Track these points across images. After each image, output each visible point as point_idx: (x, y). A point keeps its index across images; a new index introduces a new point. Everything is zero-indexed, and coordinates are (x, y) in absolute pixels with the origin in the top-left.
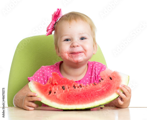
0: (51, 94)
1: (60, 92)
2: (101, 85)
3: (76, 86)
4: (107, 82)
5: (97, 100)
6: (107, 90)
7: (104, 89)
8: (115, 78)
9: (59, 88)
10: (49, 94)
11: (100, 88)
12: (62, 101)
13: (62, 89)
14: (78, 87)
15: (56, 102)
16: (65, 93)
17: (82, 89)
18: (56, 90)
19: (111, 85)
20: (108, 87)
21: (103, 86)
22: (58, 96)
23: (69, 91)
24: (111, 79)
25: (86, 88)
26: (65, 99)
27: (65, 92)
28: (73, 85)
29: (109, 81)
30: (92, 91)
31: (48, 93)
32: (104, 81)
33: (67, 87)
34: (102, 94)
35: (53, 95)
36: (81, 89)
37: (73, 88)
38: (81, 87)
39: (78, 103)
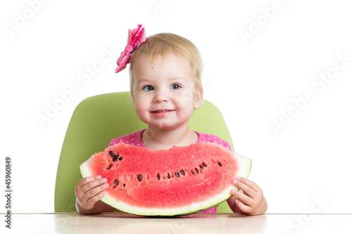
0: (118, 186)
1: (134, 185)
2: (204, 176)
3: (161, 175)
4: (214, 170)
5: (196, 201)
6: (212, 184)
7: (208, 181)
8: (227, 163)
9: (132, 176)
10: (114, 187)
11: (201, 181)
12: (135, 200)
13: (137, 179)
14: (165, 178)
15: (126, 202)
16: (141, 188)
17: (171, 182)
18: (126, 180)
19: (220, 175)
20: (214, 178)
21: (206, 178)
22: (130, 191)
23: (149, 183)
24: (220, 164)
25: (178, 180)
26: (140, 197)
27: (141, 185)
28: (156, 173)
29: (216, 168)
30: (188, 185)
31: (113, 185)
32: (207, 168)
33: (145, 175)
34: (204, 190)
35: (122, 190)
36: (168, 180)
37: (156, 179)
38: (169, 177)
39: (164, 205)
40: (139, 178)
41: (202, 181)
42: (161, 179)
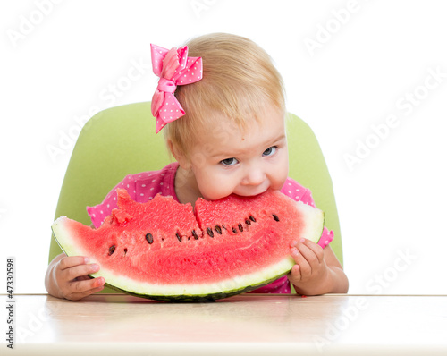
0: (115, 253)
1: (141, 250)
2: (252, 235)
3: (182, 234)
4: (267, 226)
6: (266, 247)
7: (258, 244)
8: (287, 216)
9: (137, 240)
10: (109, 255)
11: (247, 243)
12: (144, 273)
13: (146, 241)
14: (189, 238)
15: (129, 276)
16: (154, 253)
17: (200, 244)
18: (128, 243)
19: (276, 235)
20: (268, 238)
21: (255, 237)
22: (135, 259)
23: (165, 247)
24: (276, 218)
25: (212, 242)
26: (153, 268)
27: (153, 250)
28: (175, 232)
29: (270, 223)
30: (228, 248)
31: (108, 252)
32: (257, 224)
33: (157, 235)
34: (254, 257)
35: (121, 258)
36: (196, 242)
37: (176, 239)
38: (196, 238)
39: (190, 280)
40: (148, 238)
41: (250, 243)
42: (185, 240)
